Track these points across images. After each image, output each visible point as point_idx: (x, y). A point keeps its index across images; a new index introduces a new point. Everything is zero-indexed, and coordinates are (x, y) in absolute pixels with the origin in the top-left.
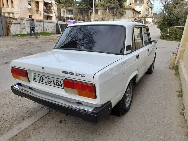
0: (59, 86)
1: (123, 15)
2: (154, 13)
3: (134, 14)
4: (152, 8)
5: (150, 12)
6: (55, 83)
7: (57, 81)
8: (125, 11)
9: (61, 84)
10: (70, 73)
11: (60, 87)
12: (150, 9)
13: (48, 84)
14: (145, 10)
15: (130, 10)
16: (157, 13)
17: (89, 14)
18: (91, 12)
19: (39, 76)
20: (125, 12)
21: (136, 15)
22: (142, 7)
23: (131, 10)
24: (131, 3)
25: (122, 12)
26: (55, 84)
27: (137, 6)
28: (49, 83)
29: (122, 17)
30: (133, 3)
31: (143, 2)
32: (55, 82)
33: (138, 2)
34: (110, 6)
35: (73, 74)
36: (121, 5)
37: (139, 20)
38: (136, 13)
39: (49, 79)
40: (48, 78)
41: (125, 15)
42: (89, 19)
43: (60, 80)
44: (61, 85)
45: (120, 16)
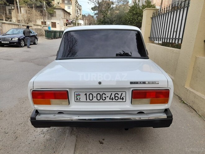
0: (119, 100)
1: (53, 15)
2: (83, 15)
3: (65, 15)
4: (80, 10)
5: (79, 13)
6: (114, 98)
7: (116, 95)
8: (55, 10)
9: (123, 97)
10: (141, 82)
11: (121, 100)
12: (79, 10)
13: (101, 100)
14: (74, 11)
15: (60, 10)
16: (86, 15)
17: (8, 12)
18: (9, 10)
19: (86, 94)
20: (55, 12)
21: (67, 15)
22: (71, 7)
23: (62, 10)
24: (58, 3)
25: (52, 12)
26: (112, 99)
27: (65, 6)
28: (104, 99)
29: (53, 18)
30: (61, 3)
31: (71, 3)
32: (113, 96)
33: (66, 2)
34: (36, 4)
35: (144, 83)
36: (49, 4)
37: (71, 22)
38: (67, 14)
39: (104, 95)
40: (101, 93)
41: (56, 15)
42: (8, 18)
43: (120, 94)
44: (121, 98)
45: (50, 16)
